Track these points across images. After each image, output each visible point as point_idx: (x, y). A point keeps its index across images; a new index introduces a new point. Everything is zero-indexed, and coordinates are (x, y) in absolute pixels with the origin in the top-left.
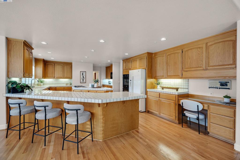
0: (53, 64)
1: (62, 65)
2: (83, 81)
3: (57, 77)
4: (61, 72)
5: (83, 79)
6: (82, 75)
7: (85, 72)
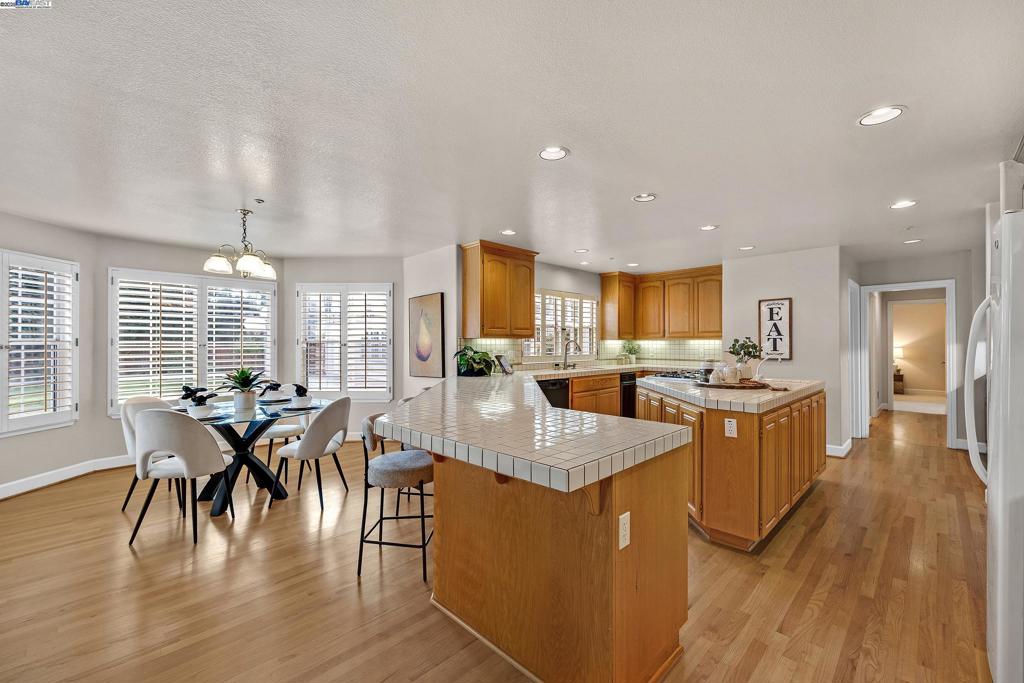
0: (658, 284)
1: (689, 281)
2: (775, 349)
3: (673, 333)
4: (687, 314)
5: (775, 340)
6: (772, 319)
7: (787, 303)
